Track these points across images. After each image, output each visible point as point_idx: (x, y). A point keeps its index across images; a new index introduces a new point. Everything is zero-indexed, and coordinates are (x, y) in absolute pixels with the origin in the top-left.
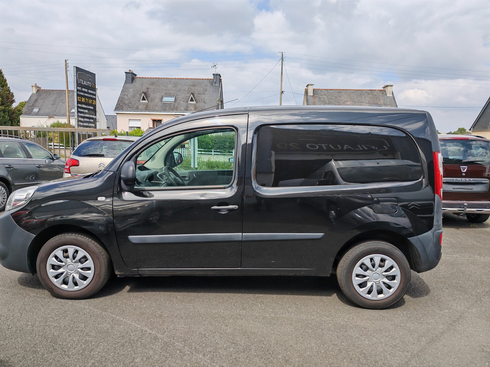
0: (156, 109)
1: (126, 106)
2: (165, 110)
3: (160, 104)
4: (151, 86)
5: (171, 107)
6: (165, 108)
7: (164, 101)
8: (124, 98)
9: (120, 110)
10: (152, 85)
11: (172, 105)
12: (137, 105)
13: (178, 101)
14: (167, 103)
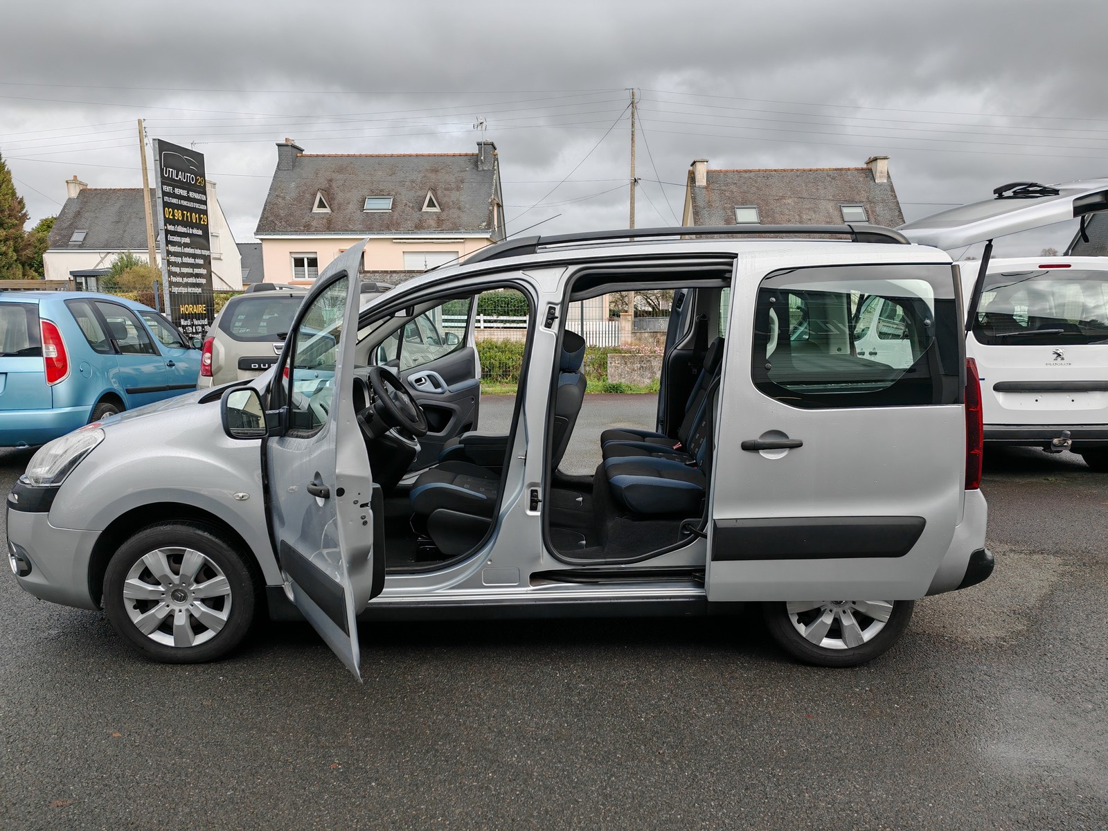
0: (351, 227)
1: (283, 223)
2: (369, 229)
3: (359, 215)
4: (337, 174)
5: (386, 222)
6: (370, 224)
7: (369, 207)
8: (276, 204)
9: (268, 231)
10: (338, 172)
11: (386, 217)
12: (307, 219)
13: (399, 208)
14: (375, 213)
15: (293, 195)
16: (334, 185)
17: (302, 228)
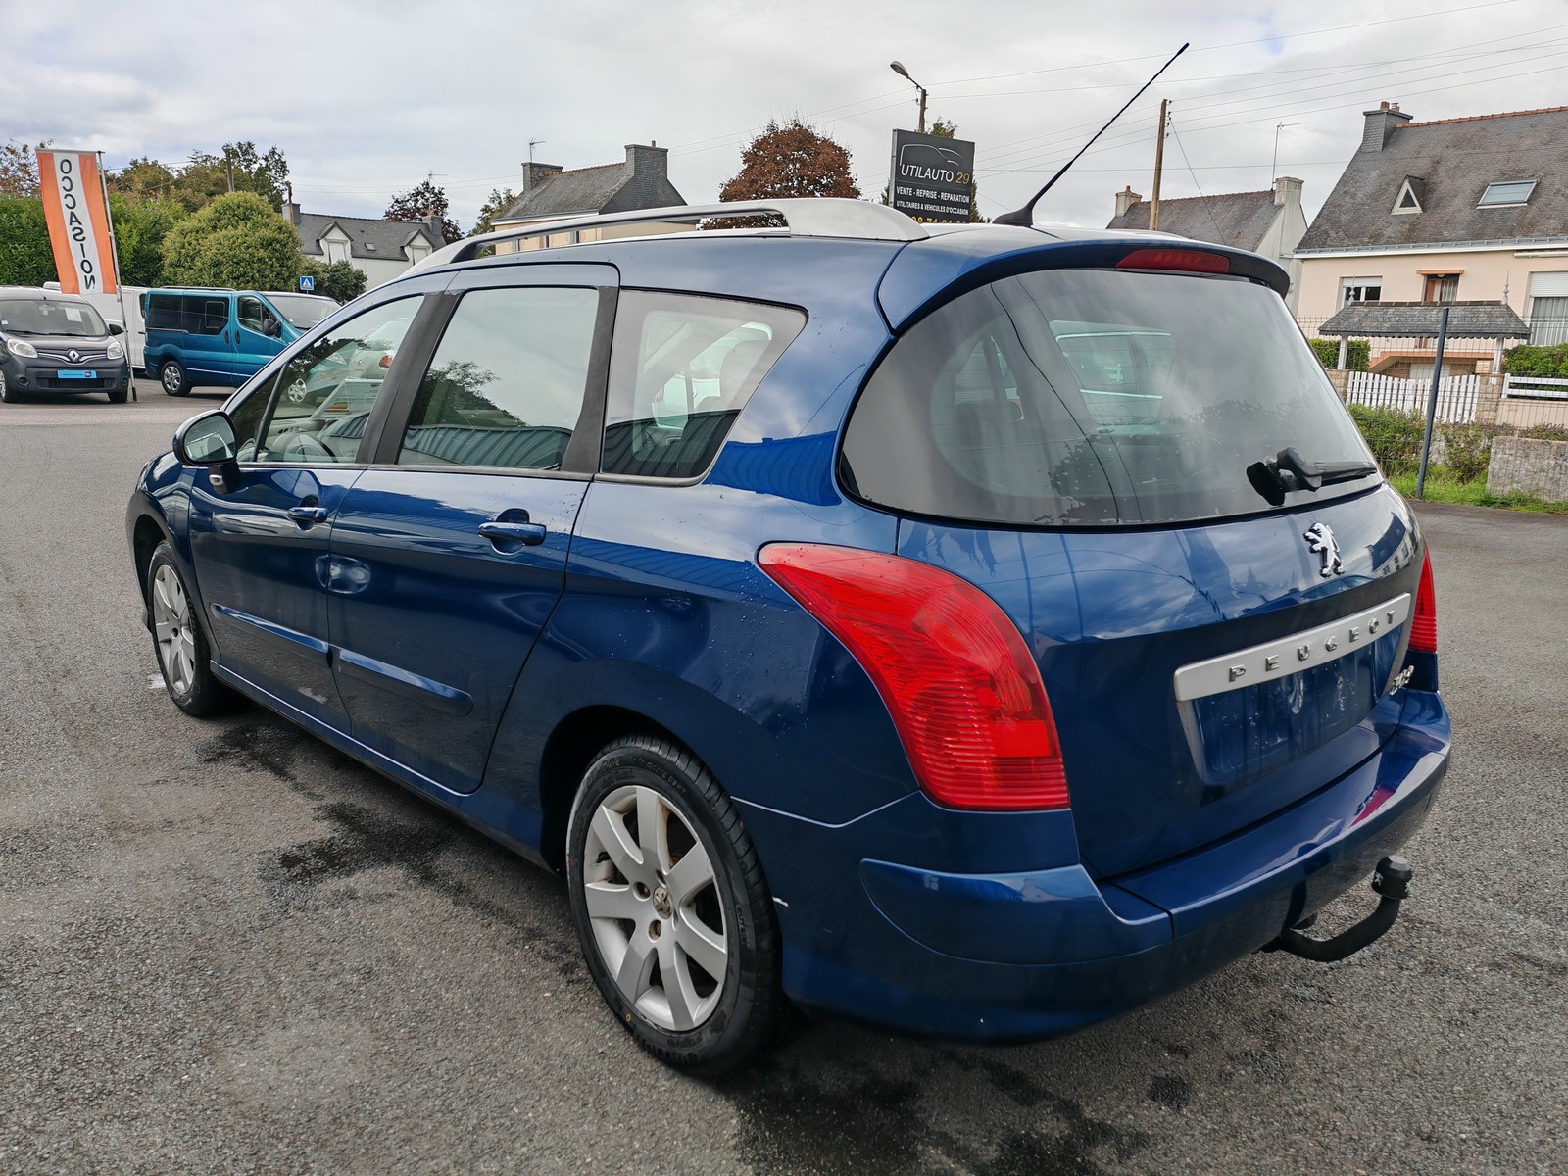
0: (1446, 234)
1: (1340, 234)
2: (1476, 236)
3: (1466, 214)
4: (1451, 150)
5: (1509, 223)
6: (1480, 229)
7: (1488, 201)
8: (1339, 205)
9: (1314, 247)
10: (1454, 147)
11: (1515, 213)
12: (1380, 224)
13: (1543, 199)
14: (1496, 209)
15: (1369, 189)
16: (1441, 169)
17: (1366, 240)
